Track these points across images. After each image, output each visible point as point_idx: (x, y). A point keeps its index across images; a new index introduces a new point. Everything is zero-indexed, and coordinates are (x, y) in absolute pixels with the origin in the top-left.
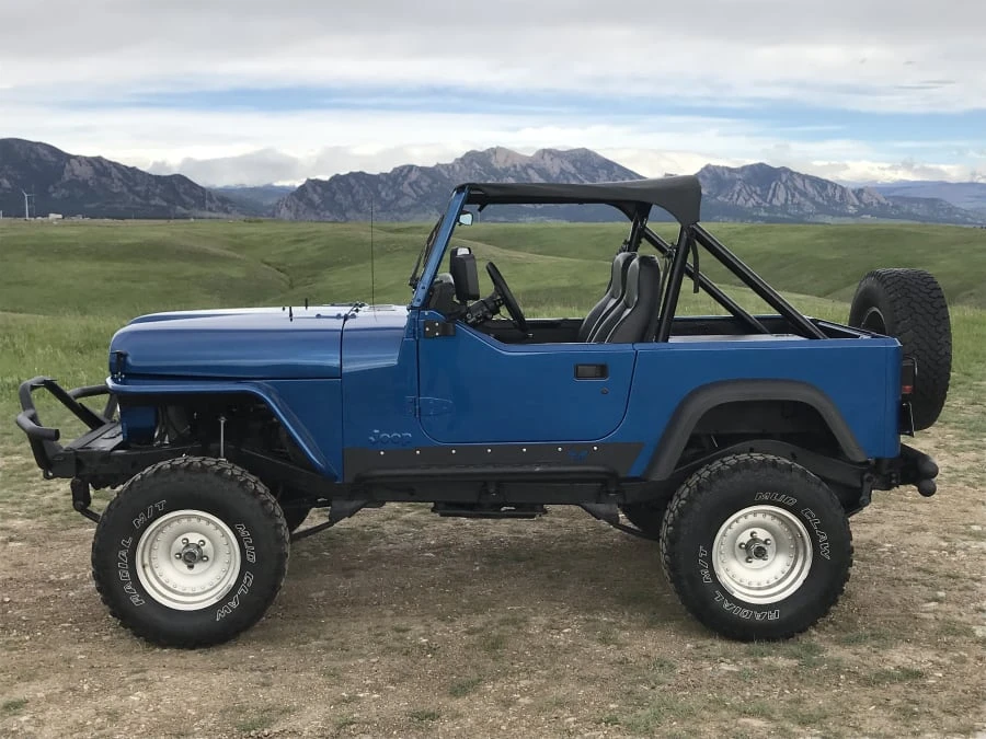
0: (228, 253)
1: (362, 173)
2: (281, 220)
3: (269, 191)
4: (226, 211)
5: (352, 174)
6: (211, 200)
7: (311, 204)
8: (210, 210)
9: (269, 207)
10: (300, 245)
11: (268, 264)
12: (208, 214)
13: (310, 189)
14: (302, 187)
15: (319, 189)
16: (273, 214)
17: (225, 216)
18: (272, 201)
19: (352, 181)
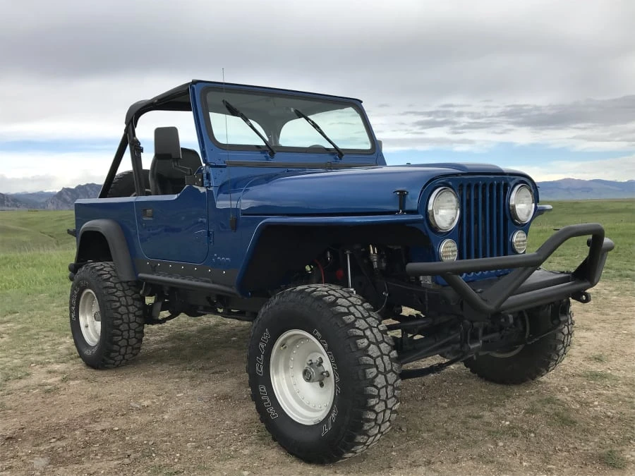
0: (20, 228)
1: (93, 184)
2: (49, 210)
3: (41, 195)
4: (17, 207)
5: (87, 185)
6: (8, 201)
7: (65, 201)
8: (8, 206)
9: (43, 203)
10: (62, 222)
11: (43, 233)
12: (6, 208)
13: (64, 193)
14: (60, 193)
15: (69, 193)
16: (44, 206)
17: (16, 209)
18: (43, 200)
19: (88, 189)
